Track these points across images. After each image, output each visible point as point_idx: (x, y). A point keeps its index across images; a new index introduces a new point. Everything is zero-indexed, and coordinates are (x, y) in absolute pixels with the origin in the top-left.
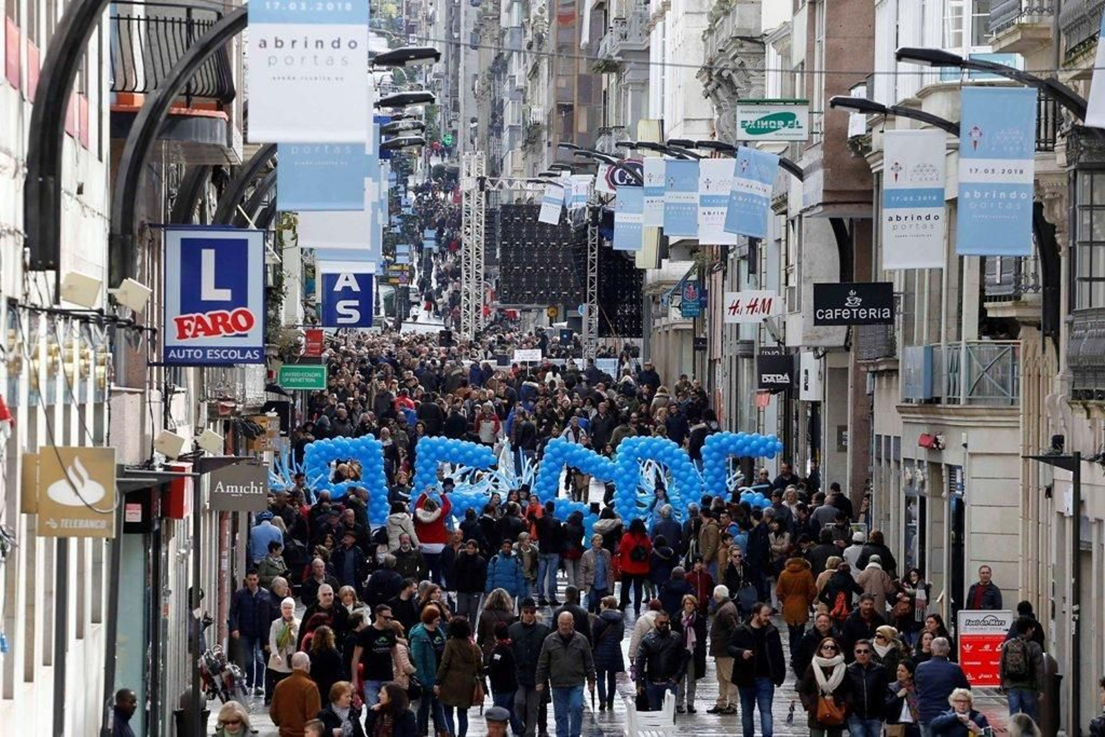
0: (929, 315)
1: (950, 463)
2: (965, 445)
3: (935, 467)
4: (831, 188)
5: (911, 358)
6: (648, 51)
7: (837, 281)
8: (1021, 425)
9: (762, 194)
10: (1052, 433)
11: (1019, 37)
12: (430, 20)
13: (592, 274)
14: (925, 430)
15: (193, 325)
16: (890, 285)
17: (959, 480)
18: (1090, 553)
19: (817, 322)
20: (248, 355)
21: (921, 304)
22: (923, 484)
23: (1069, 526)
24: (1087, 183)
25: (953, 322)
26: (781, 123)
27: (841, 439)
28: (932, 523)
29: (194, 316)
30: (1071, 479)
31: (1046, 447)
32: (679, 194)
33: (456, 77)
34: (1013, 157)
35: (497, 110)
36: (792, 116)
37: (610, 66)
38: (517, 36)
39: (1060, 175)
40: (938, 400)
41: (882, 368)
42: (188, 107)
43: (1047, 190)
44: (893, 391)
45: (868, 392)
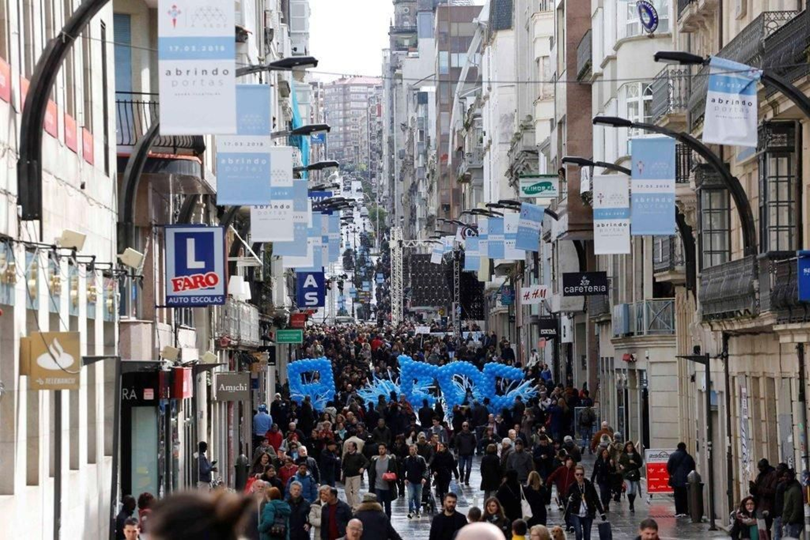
0: (626, 287)
1: (641, 368)
2: (647, 358)
3: (632, 372)
4: (571, 222)
5: (617, 311)
6: (482, 168)
7: (578, 271)
8: (677, 345)
9: (535, 228)
10: (694, 345)
11: (668, 121)
12: (381, 170)
13: (456, 287)
14: (626, 352)
15: (182, 283)
16: (605, 273)
17: (645, 378)
18: (716, 412)
19: (565, 294)
20: (216, 300)
21: (622, 281)
22: (626, 382)
23: (704, 396)
24: (708, 198)
25: (639, 289)
26: (544, 188)
27: (584, 363)
28: (631, 403)
29: (183, 277)
30: (704, 369)
31: (691, 352)
32: (496, 236)
33: (393, 197)
34: (663, 178)
35: (413, 210)
36: (550, 184)
37: (465, 179)
38: (422, 172)
39: (692, 195)
40: (632, 334)
41: (602, 319)
42: (175, 153)
43: (686, 206)
44: (609, 332)
45: (596, 334)
